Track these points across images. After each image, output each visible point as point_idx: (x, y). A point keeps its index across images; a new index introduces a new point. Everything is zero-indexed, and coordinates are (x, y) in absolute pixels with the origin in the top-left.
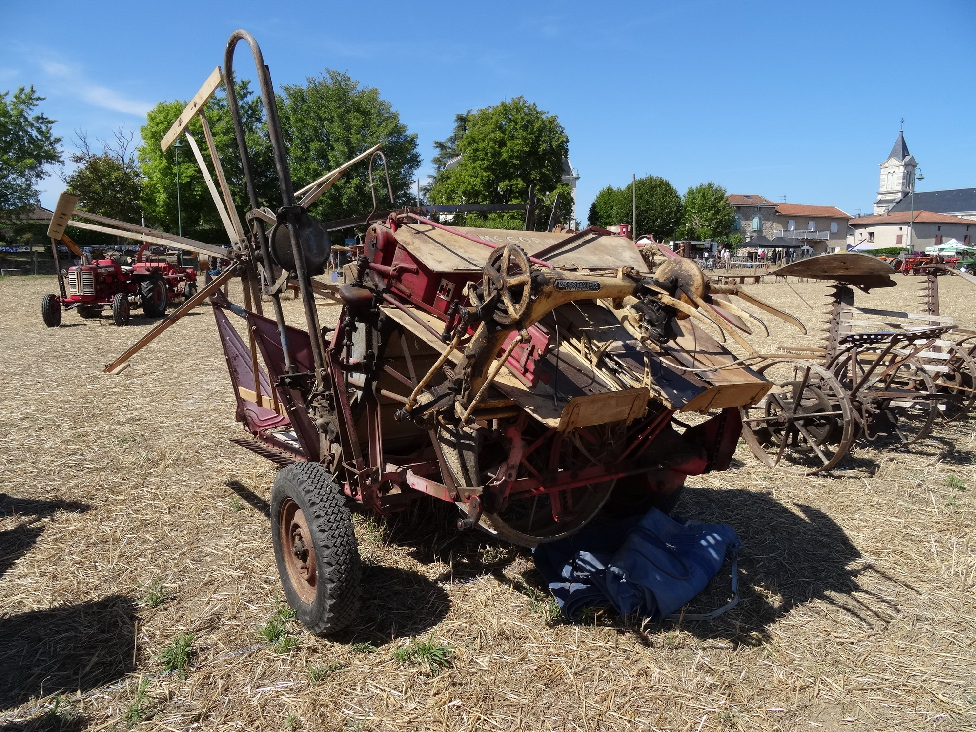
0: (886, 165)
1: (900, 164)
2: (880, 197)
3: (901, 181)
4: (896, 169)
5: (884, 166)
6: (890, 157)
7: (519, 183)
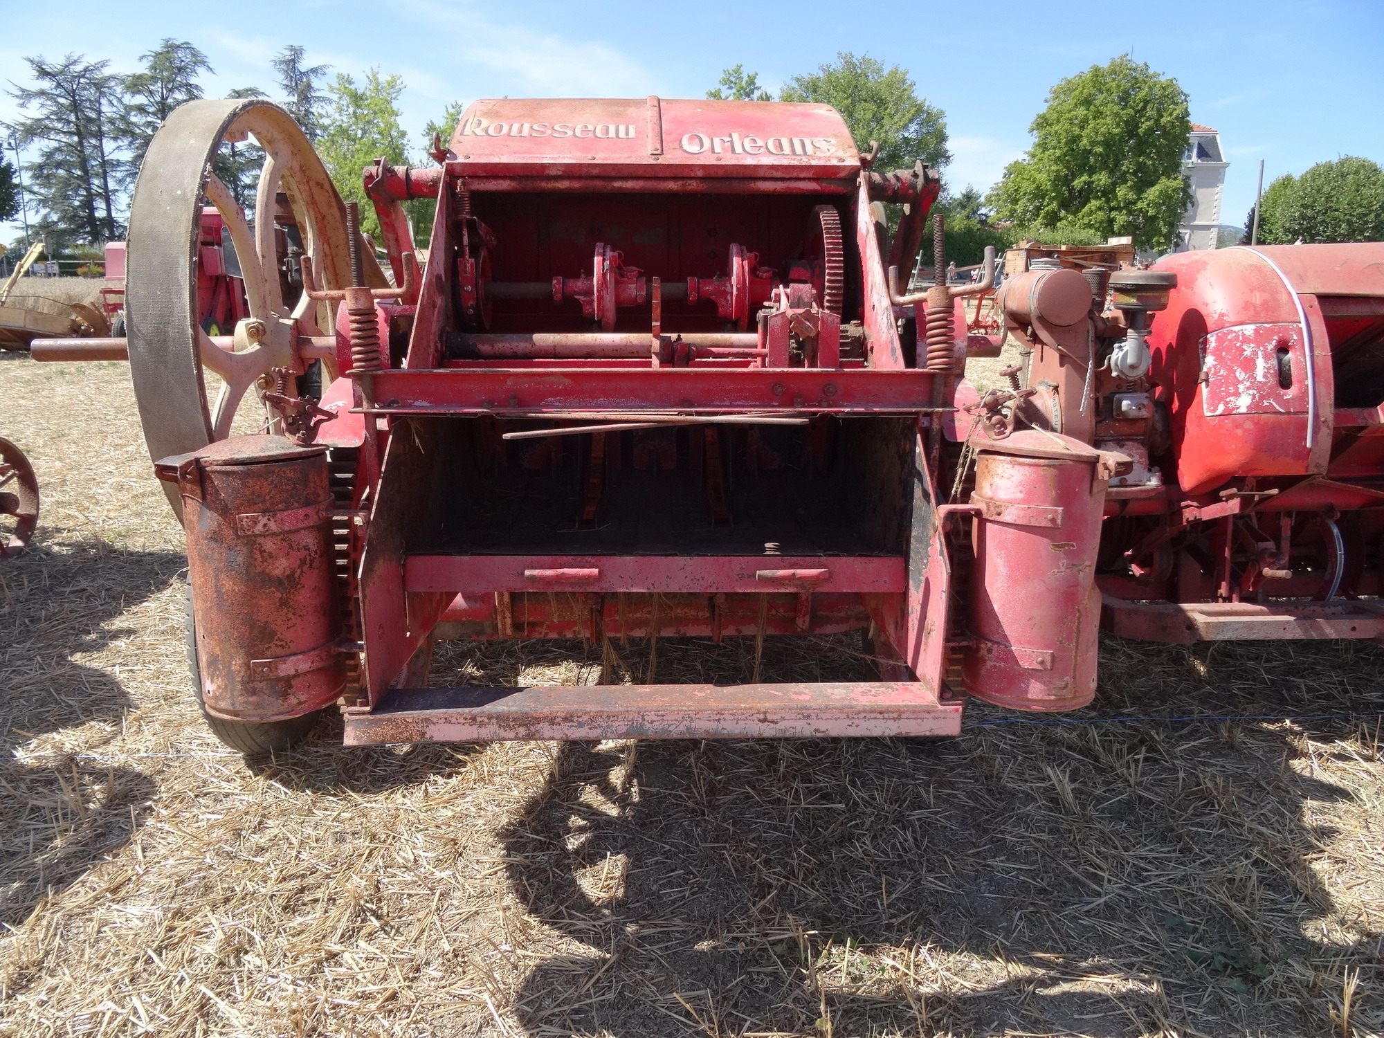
7: (1102, 179)
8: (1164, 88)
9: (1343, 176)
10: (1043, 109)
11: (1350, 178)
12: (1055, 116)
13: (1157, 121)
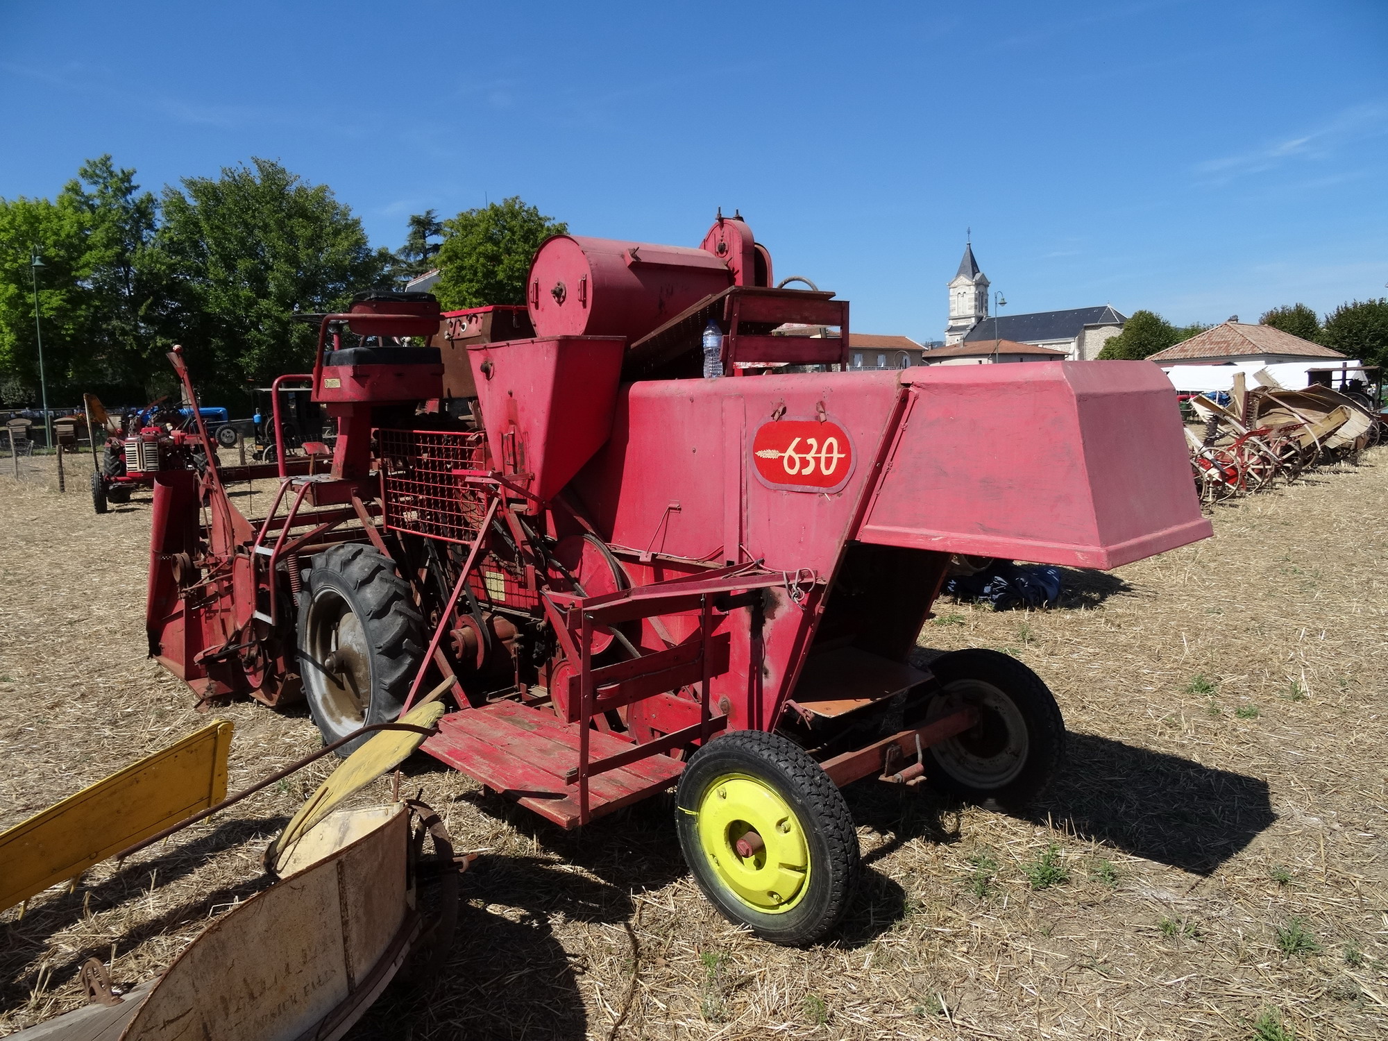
0: (955, 284)
1: (970, 283)
2: (951, 323)
3: (973, 303)
4: (966, 289)
5: (953, 285)
6: (958, 275)
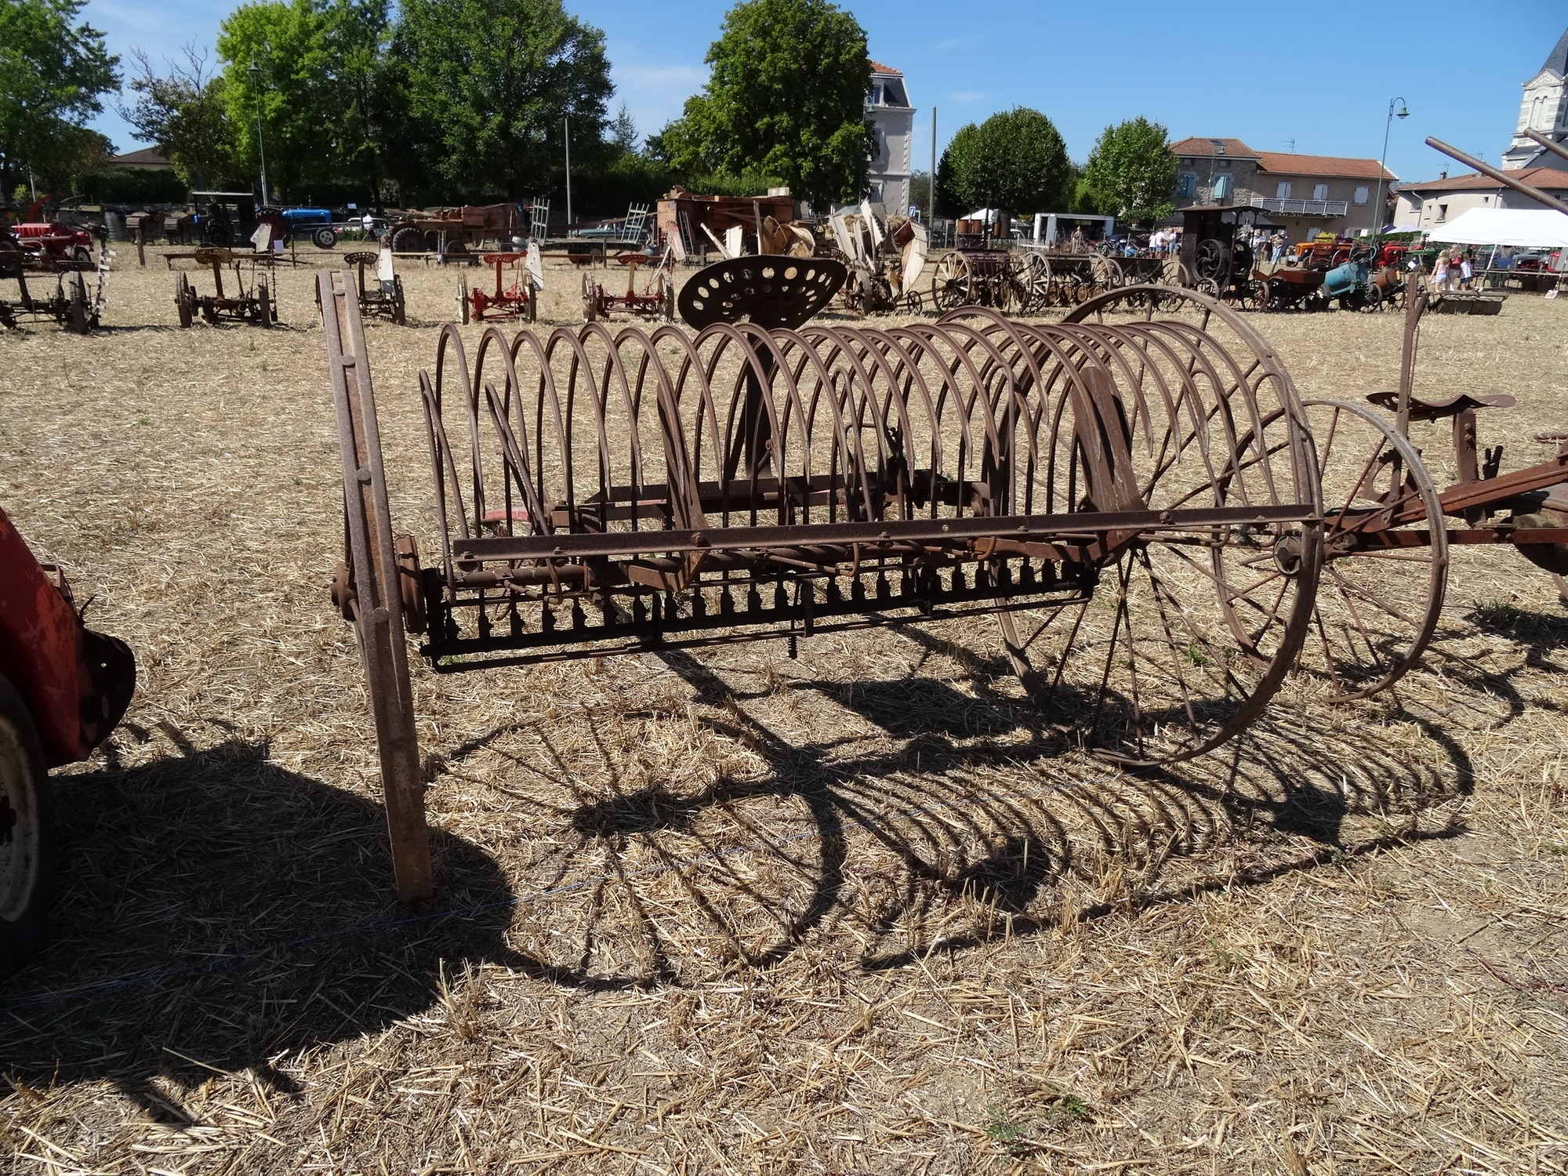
0: (1535, 84)
1: (1557, 82)
2: (1516, 142)
3: (1554, 113)
4: (1549, 92)
5: (1530, 86)
6: (1543, 70)
7: (784, 120)
8: (840, 23)
9: (1018, 128)
10: (719, 37)
11: (1024, 130)
12: (730, 46)
13: (836, 59)
